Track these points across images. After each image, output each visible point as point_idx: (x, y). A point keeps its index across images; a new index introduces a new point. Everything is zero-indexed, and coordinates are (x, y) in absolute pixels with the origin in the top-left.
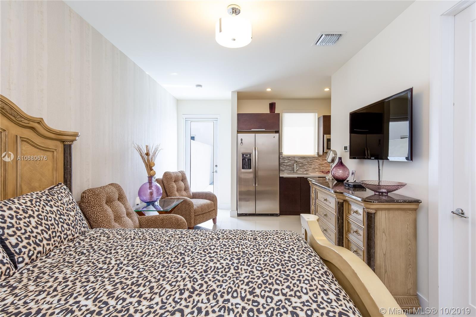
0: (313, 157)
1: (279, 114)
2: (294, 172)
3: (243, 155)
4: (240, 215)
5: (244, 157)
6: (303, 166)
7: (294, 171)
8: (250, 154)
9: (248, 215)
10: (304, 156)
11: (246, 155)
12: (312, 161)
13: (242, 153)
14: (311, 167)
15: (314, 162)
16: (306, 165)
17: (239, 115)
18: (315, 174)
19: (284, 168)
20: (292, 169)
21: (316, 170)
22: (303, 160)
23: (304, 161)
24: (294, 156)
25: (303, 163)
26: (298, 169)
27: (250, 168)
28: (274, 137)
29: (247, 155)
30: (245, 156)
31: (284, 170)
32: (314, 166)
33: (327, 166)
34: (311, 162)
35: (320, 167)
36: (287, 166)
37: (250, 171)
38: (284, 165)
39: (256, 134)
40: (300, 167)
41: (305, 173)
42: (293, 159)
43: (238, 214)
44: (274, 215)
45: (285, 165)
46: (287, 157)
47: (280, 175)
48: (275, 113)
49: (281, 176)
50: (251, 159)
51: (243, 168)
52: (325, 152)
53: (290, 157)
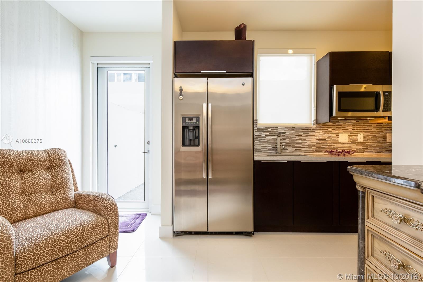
0: (309, 128)
1: (252, 43)
2: (277, 153)
3: (184, 118)
4: (177, 234)
5: (186, 122)
6: (291, 143)
7: (276, 150)
8: (198, 118)
9: (193, 233)
10: (294, 126)
11: (189, 120)
12: (307, 135)
13: (181, 115)
14: (306, 144)
15: (310, 135)
16: (297, 140)
17: (176, 44)
18: (312, 156)
19: (260, 146)
20: (273, 147)
21: (314, 149)
22: (291, 133)
23: (293, 134)
24: (276, 126)
25: (291, 138)
26: (283, 147)
27: (198, 145)
28: (243, 85)
29: (192, 119)
30: (187, 120)
31: (260, 149)
32: (309, 142)
33: (332, 143)
34: (305, 135)
35: (319, 145)
36: (264, 142)
37: (197, 150)
38: (259, 141)
39: (208, 78)
40: (287, 143)
41: (295, 153)
42: (275, 131)
43: (174, 233)
44: (244, 234)
45: (261, 142)
46: (266, 127)
47: (255, 157)
48: (246, 40)
49: (257, 158)
50: (198, 127)
51: (184, 144)
52: (334, 115)
53: (269, 128)
